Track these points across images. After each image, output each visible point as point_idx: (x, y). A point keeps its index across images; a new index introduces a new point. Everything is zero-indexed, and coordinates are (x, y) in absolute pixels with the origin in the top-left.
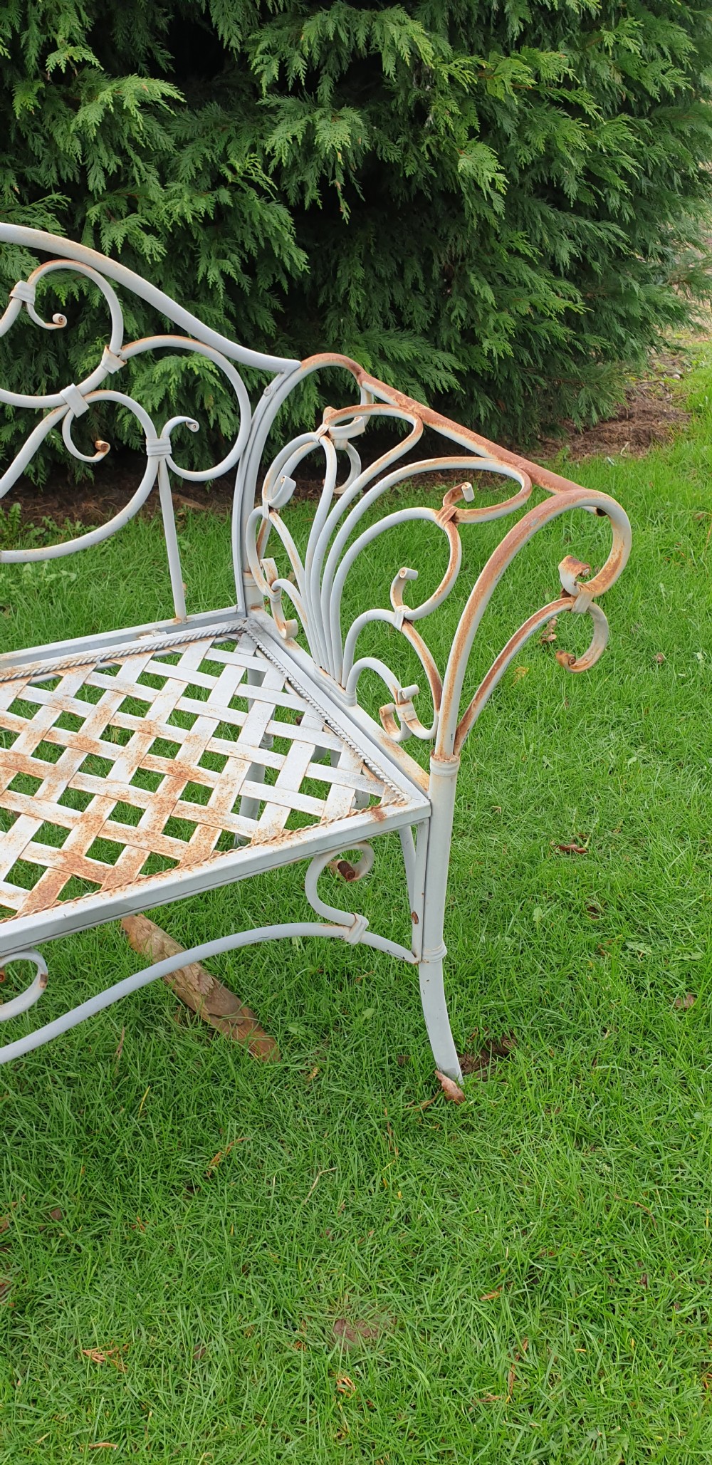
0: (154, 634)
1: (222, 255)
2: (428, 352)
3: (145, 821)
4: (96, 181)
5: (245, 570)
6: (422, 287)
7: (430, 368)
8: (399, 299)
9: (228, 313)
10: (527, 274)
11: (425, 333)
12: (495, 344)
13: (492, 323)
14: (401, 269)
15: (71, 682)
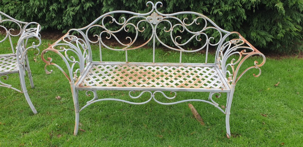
0: (202, 65)
1: (232, 16)
2: (268, 34)
3: (192, 83)
4: (215, 4)
5: (217, 58)
6: (269, 24)
7: (267, 37)
8: (264, 25)
9: (232, 24)
10: (290, 23)
11: (268, 32)
12: (280, 35)
13: (281, 31)
14: (266, 20)
15: (189, 68)
